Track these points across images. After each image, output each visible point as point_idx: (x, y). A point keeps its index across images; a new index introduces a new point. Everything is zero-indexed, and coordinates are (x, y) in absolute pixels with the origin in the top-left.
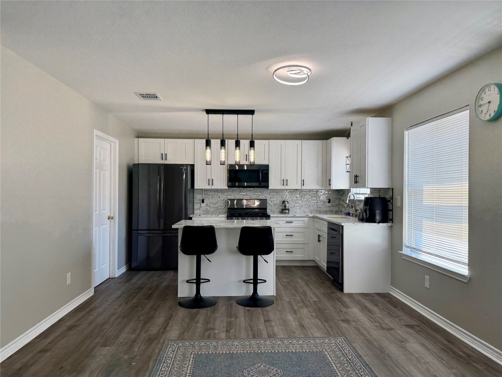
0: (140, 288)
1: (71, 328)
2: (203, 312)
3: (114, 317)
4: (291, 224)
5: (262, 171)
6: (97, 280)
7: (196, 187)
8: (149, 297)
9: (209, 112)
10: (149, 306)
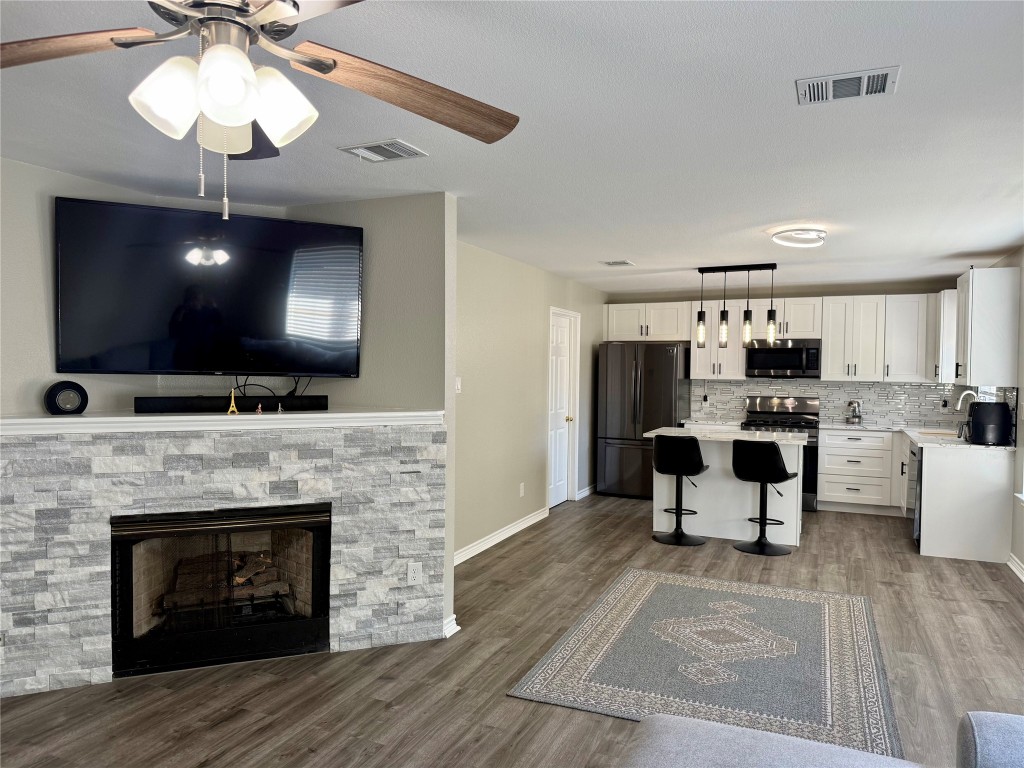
0: (606, 516)
1: (525, 543)
2: (683, 549)
3: (572, 540)
4: (858, 443)
5: (808, 350)
6: (553, 500)
7: (693, 376)
8: (616, 526)
9: (702, 270)
10: (613, 536)
